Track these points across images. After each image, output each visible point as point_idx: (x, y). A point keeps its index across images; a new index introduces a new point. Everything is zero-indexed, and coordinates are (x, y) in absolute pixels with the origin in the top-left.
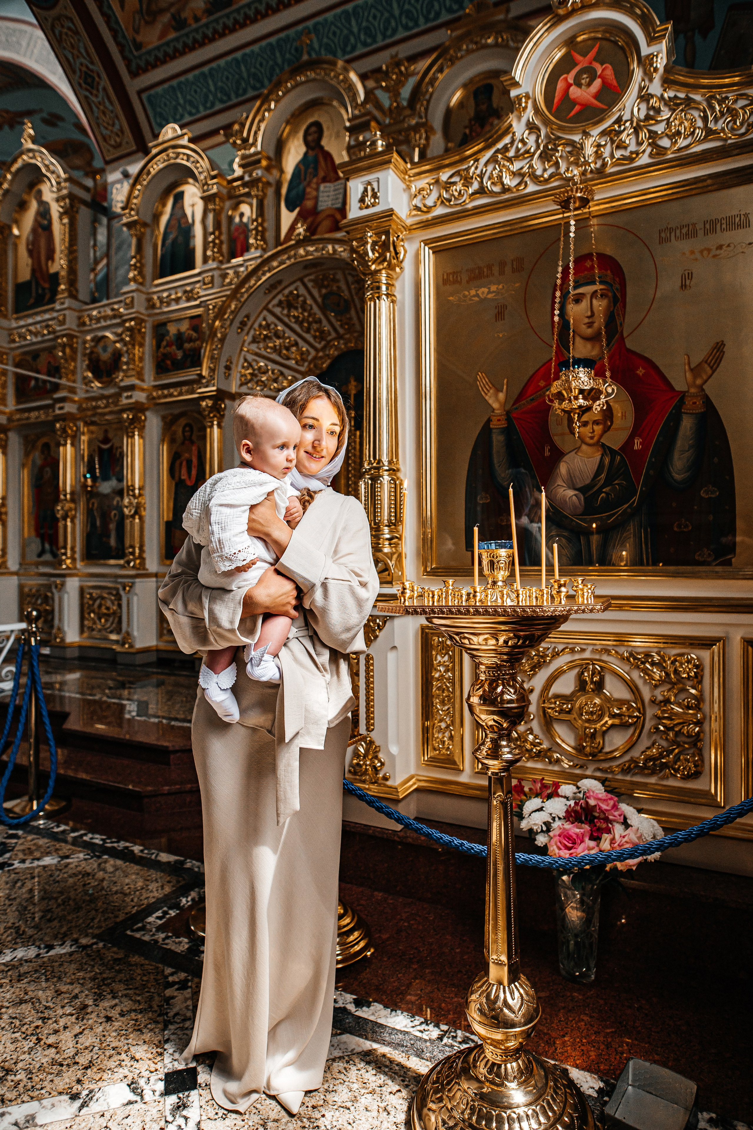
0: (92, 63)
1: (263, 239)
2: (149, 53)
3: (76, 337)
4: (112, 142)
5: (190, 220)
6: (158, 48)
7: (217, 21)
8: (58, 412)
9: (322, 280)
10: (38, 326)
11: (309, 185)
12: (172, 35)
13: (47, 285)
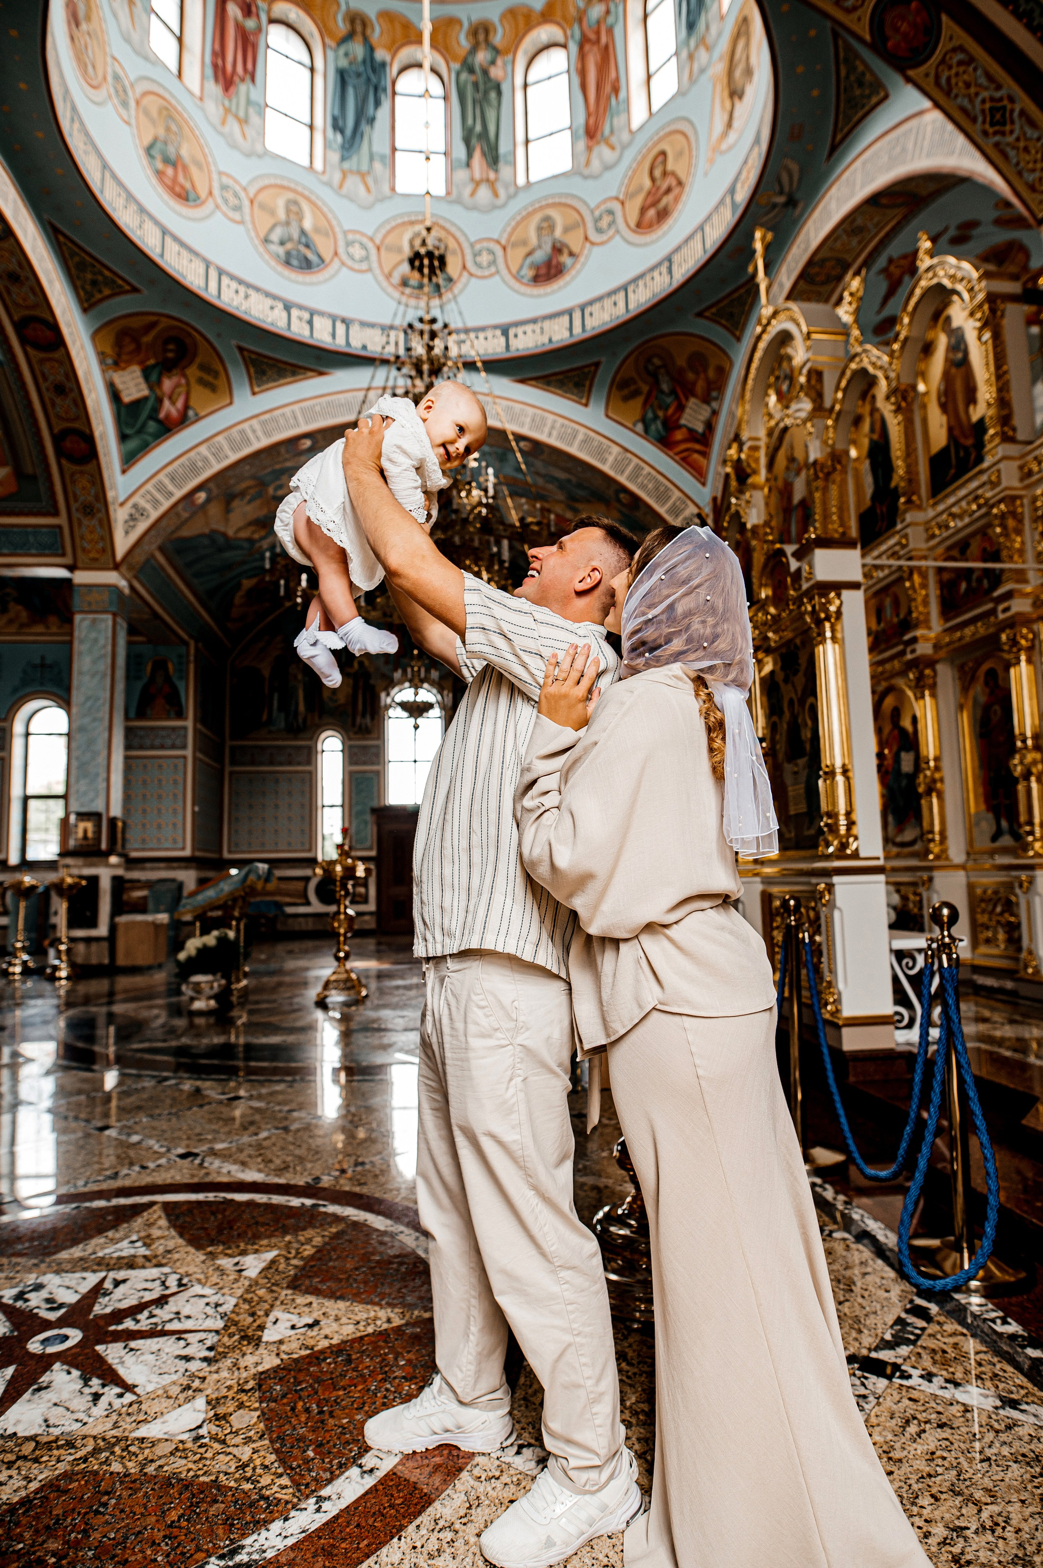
3: (1020, 497)
8: (1001, 616)
13: (969, 442)
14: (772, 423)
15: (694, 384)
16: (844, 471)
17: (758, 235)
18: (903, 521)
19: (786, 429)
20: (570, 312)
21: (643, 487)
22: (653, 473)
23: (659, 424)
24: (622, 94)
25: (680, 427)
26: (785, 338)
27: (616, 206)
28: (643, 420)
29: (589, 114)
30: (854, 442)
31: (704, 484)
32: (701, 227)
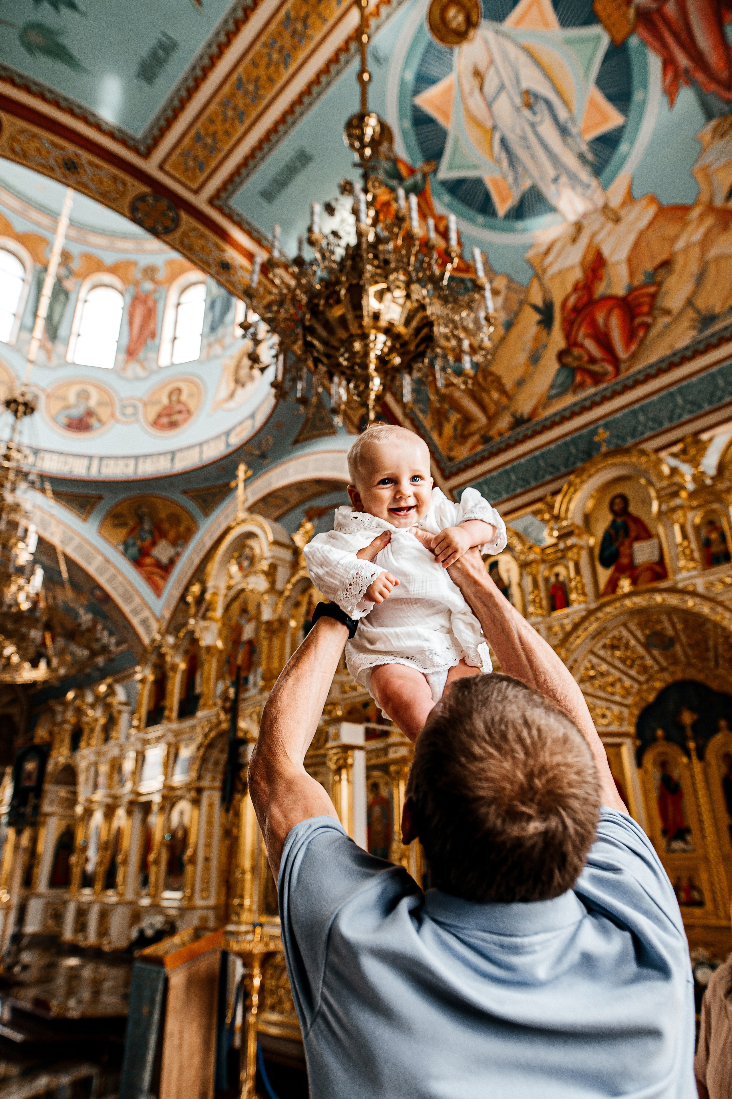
1: (584, 594)
2: (460, 462)
5: (507, 583)
6: (467, 459)
7: (518, 433)
9: (646, 622)
11: (622, 544)
12: (480, 448)
14: (232, 582)
15: (168, 532)
16: (285, 632)
17: (242, 467)
19: (243, 590)
20: (90, 458)
21: (115, 589)
22: (125, 582)
23: (136, 549)
25: (149, 555)
26: (251, 535)
27: (140, 406)
28: (125, 544)
29: (131, 341)
30: (293, 617)
31: (159, 597)
32: (201, 445)
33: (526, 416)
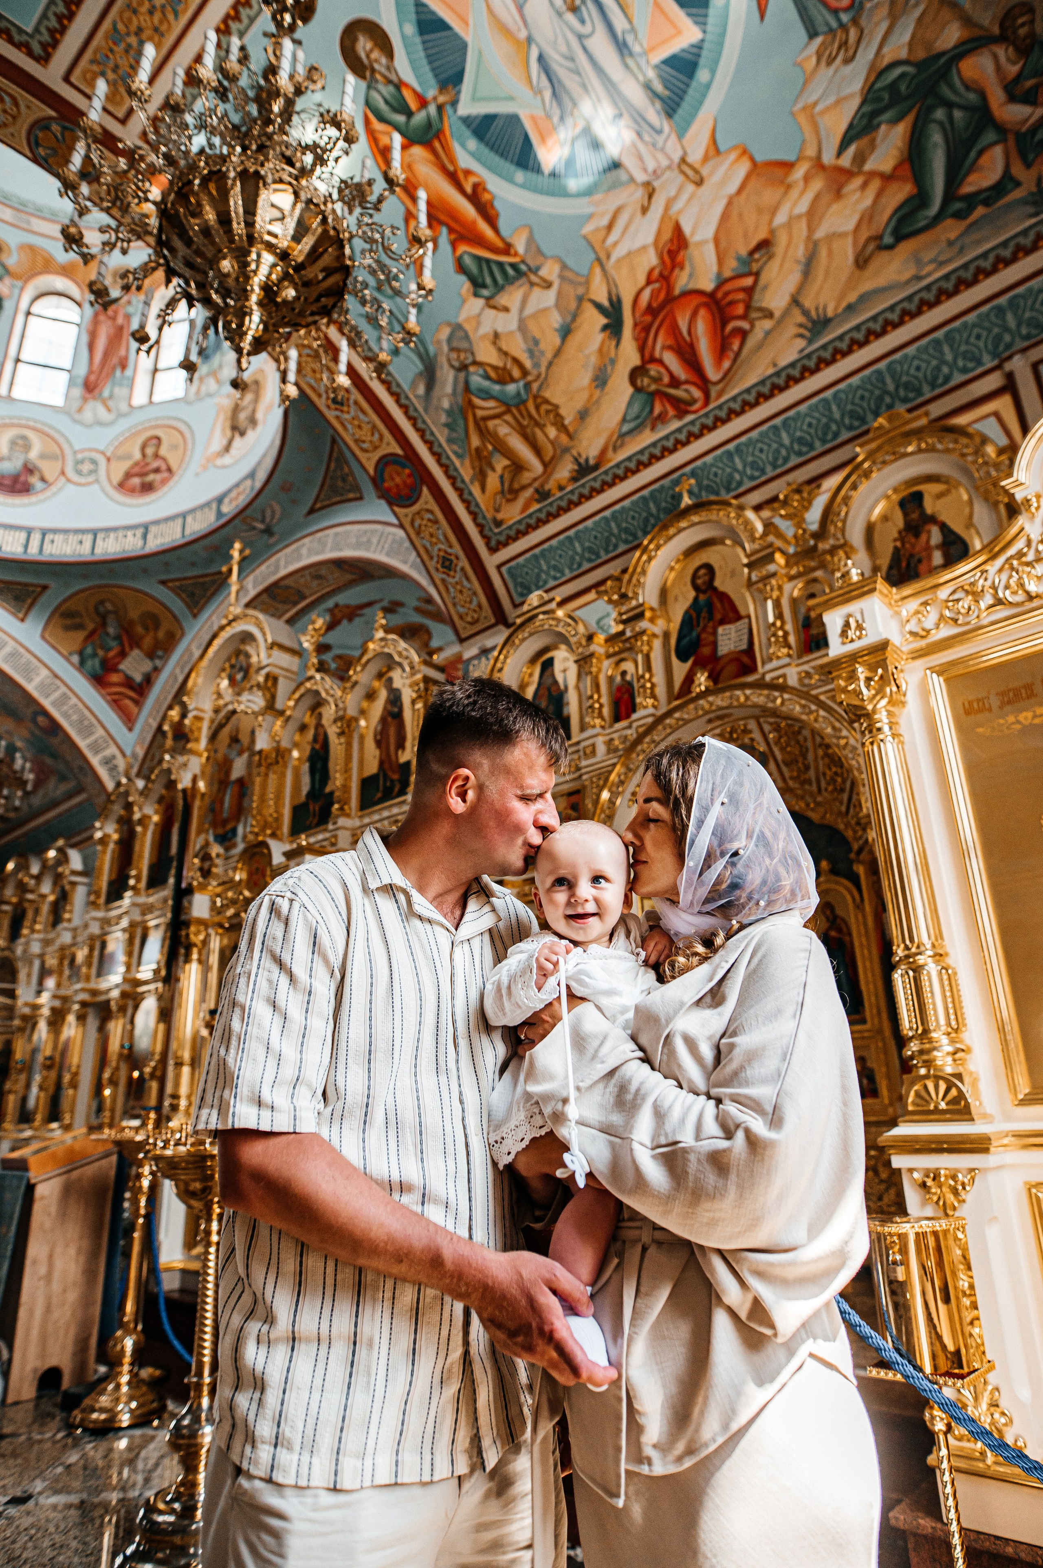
0: (451, 546)
1: (654, 695)
2: (510, 528)
4: (469, 619)
5: (562, 687)
6: (519, 522)
7: (583, 486)
9: (731, 733)
10: (386, 823)
11: (704, 629)
12: (536, 507)
13: (396, 777)
14: (221, 702)
15: (142, 638)
16: (285, 766)
17: (237, 546)
18: (335, 823)
19: (234, 712)
20: (29, 531)
21: (66, 715)
22: (81, 706)
23: (97, 662)
24: (129, 372)
25: (116, 670)
26: (247, 637)
27: (102, 461)
28: (81, 653)
29: (90, 372)
30: (296, 745)
31: (130, 729)
32: (184, 516)
33: (592, 462)
